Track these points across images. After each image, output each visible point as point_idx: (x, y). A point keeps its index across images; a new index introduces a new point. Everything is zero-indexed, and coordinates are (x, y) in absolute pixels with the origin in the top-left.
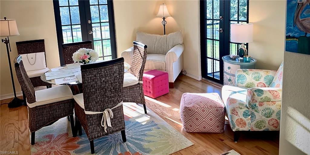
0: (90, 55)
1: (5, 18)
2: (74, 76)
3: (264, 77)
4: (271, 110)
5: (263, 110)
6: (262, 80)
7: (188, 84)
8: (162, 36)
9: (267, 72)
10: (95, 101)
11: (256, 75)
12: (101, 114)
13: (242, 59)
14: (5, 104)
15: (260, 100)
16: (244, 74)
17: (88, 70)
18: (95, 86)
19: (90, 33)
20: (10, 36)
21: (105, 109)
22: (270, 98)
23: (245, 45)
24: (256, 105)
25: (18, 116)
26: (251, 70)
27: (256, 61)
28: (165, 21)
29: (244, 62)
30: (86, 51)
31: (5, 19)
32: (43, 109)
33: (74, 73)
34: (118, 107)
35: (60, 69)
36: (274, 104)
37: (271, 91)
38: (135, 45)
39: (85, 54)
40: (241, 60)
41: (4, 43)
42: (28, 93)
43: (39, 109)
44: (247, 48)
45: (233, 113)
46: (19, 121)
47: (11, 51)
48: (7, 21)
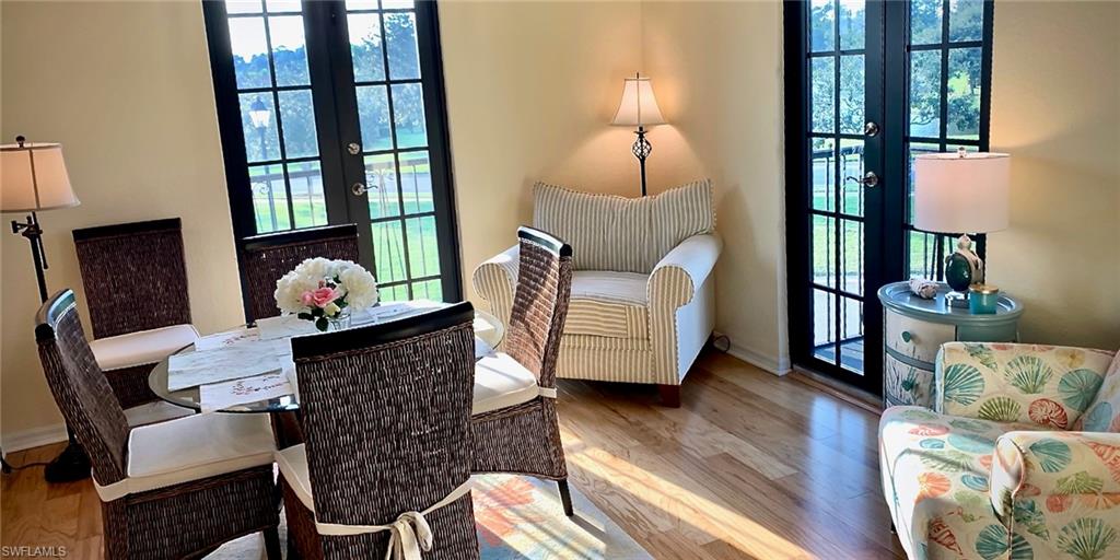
0: (344, 288)
1: (20, 139)
2: (278, 371)
3: (1058, 374)
4: (1100, 528)
5: (1064, 529)
6: (1051, 390)
7: (737, 389)
8: (636, 200)
9: (1073, 357)
10: (357, 484)
11: (1026, 368)
12: (380, 532)
13: (961, 296)
14: (35, 467)
15: (1053, 487)
16: (975, 363)
17: (322, 357)
18: (352, 423)
19: (357, 190)
20: (39, 209)
21: (400, 513)
22: (1097, 480)
23: (972, 238)
24: (1036, 505)
25: (76, 519)
26: (1004, 348)
27: (1020, 308)
28: (644, 144)
29: (971, 309)
30: (330, 268)
31: (21, 145)
32: (154, 508)
33: (281, 359)
34: (451, 504)
35: (228, 341)
36: (1116, 504)
37: (1102, 449)
38: (525, 241)
39: (321, 285)
40: (956, 304)
41: (24, 234)
42: (94, 445)
43: (140, 504)
44: (981, 252)
45: (936, 535)
46: (76, 540)
47: (46, 267)
48: (28, 151)
